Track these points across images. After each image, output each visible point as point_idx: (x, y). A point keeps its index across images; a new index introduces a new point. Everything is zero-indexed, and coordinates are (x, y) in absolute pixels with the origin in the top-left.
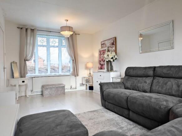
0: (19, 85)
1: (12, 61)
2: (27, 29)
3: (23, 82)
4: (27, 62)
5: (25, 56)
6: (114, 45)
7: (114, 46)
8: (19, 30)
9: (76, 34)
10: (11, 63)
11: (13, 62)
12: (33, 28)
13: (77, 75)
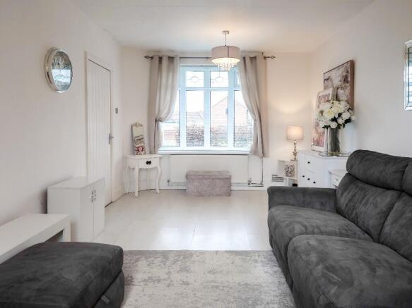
0: (140, 170)
1: (134, 122)
2: (161, 58)
3: (149, 163)
4: (160, 123)
5: (157, 112)
6: (347, 82)
7: (348, 85)
8: (147, 62)
9: (265, 58)
10: (132, 126)
11: (136, 124)
12: (171, 56)
13: (264, 154)
